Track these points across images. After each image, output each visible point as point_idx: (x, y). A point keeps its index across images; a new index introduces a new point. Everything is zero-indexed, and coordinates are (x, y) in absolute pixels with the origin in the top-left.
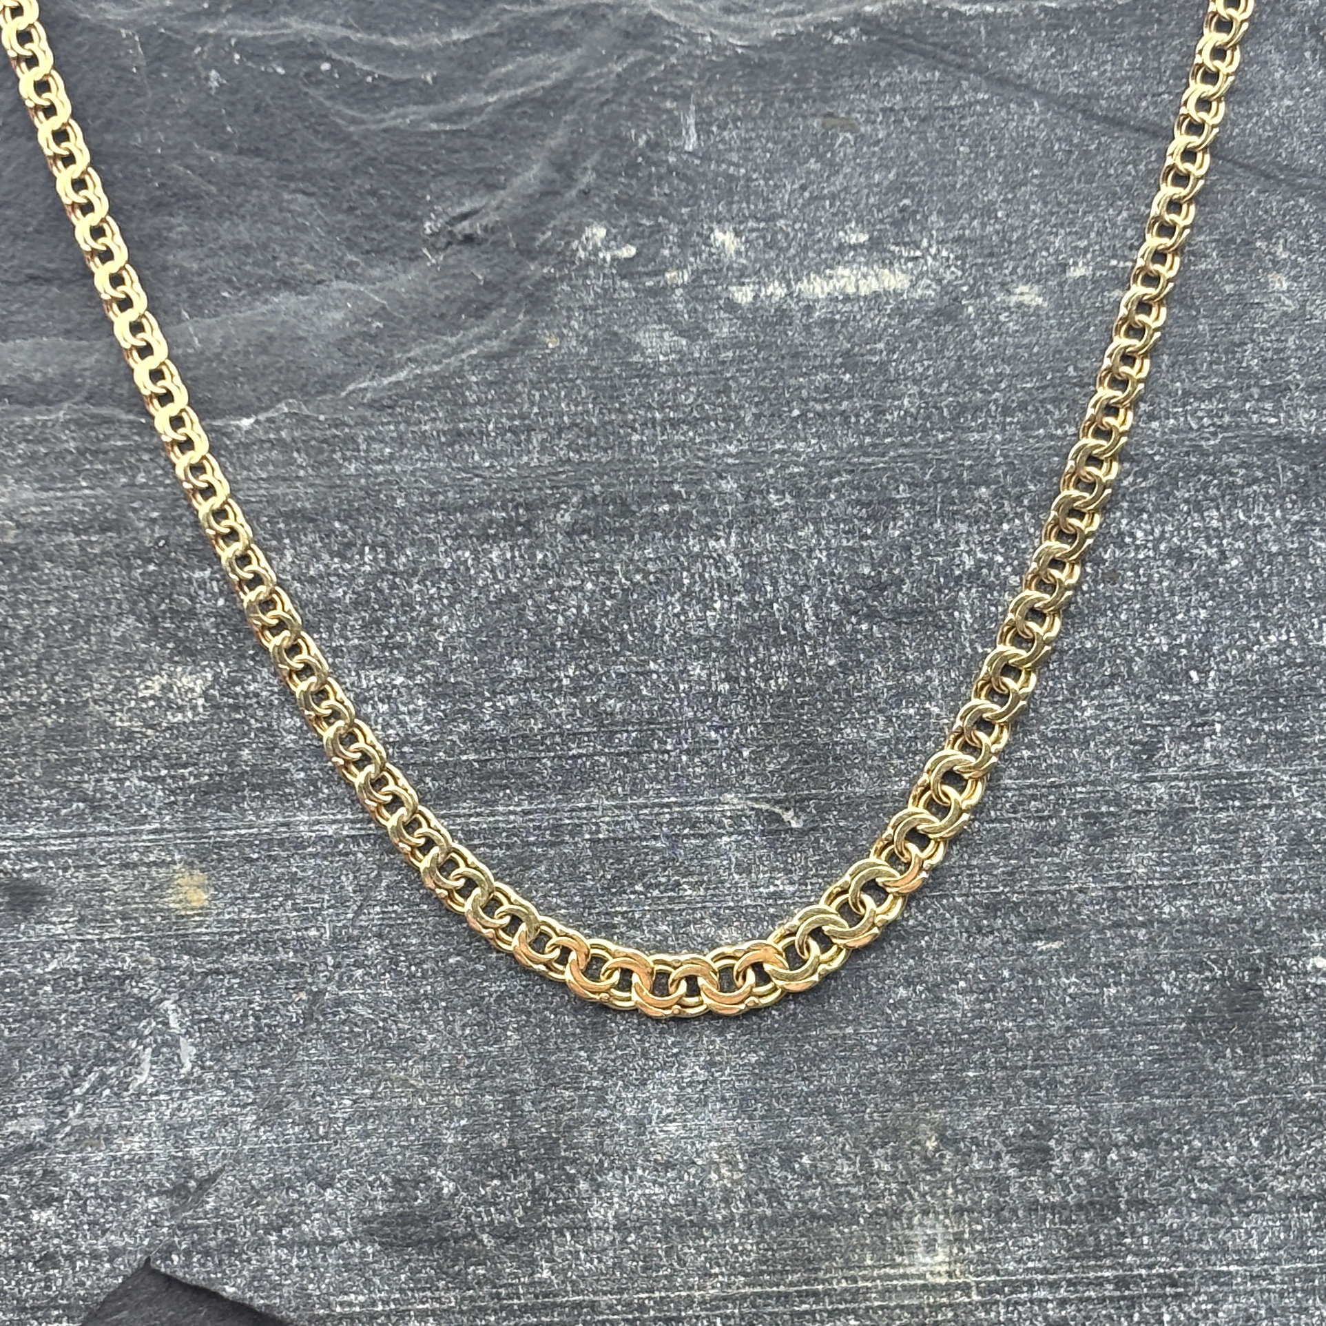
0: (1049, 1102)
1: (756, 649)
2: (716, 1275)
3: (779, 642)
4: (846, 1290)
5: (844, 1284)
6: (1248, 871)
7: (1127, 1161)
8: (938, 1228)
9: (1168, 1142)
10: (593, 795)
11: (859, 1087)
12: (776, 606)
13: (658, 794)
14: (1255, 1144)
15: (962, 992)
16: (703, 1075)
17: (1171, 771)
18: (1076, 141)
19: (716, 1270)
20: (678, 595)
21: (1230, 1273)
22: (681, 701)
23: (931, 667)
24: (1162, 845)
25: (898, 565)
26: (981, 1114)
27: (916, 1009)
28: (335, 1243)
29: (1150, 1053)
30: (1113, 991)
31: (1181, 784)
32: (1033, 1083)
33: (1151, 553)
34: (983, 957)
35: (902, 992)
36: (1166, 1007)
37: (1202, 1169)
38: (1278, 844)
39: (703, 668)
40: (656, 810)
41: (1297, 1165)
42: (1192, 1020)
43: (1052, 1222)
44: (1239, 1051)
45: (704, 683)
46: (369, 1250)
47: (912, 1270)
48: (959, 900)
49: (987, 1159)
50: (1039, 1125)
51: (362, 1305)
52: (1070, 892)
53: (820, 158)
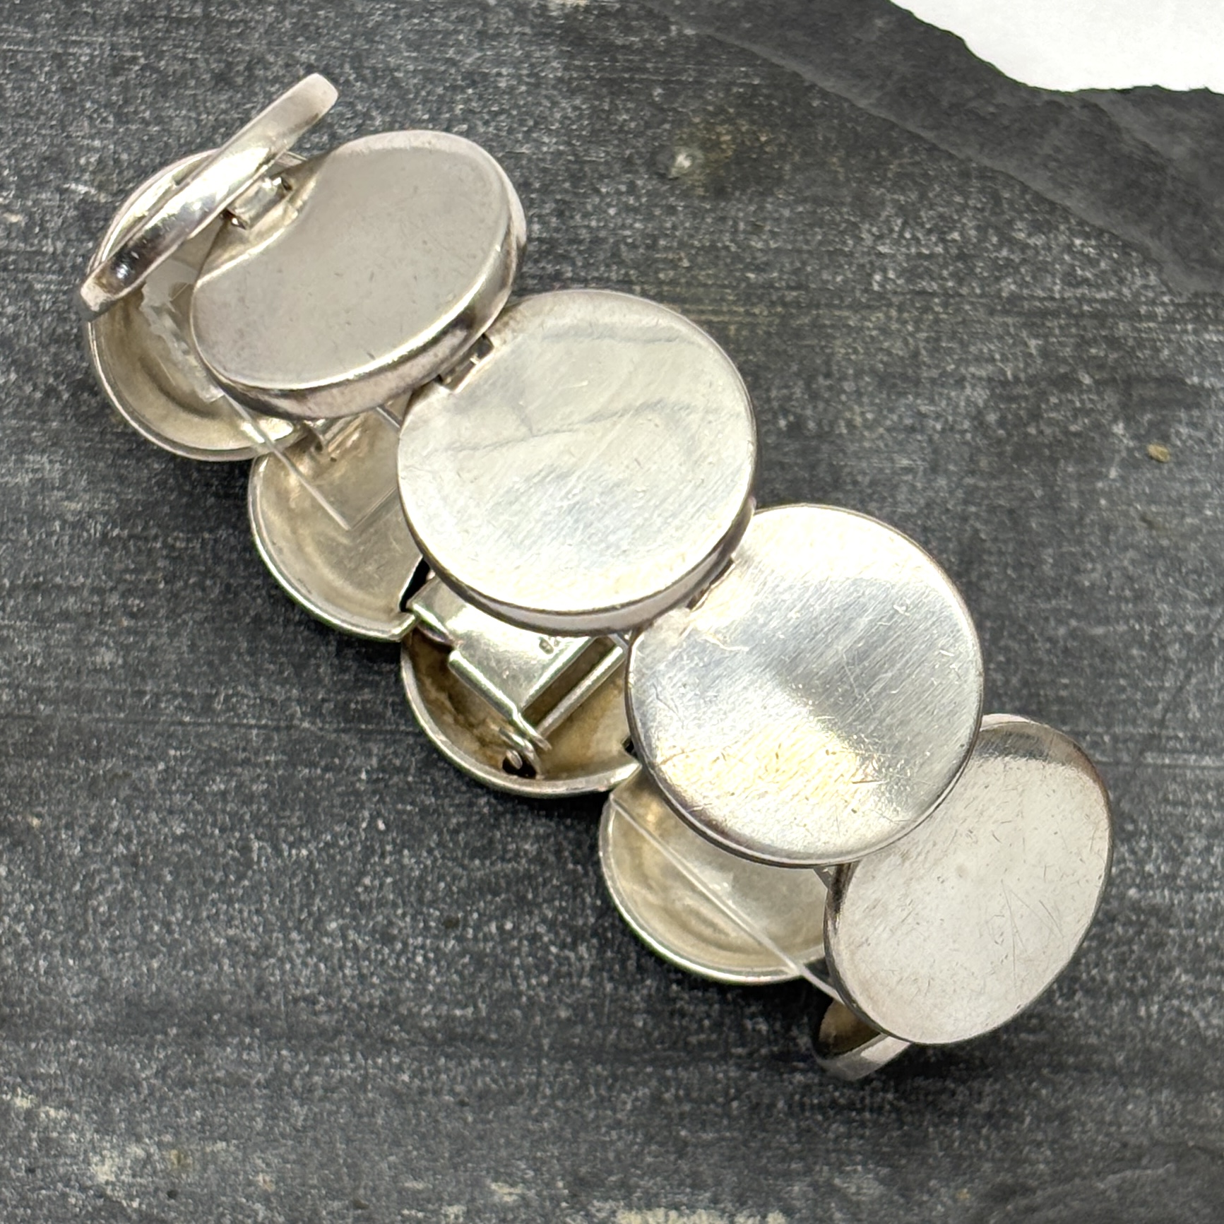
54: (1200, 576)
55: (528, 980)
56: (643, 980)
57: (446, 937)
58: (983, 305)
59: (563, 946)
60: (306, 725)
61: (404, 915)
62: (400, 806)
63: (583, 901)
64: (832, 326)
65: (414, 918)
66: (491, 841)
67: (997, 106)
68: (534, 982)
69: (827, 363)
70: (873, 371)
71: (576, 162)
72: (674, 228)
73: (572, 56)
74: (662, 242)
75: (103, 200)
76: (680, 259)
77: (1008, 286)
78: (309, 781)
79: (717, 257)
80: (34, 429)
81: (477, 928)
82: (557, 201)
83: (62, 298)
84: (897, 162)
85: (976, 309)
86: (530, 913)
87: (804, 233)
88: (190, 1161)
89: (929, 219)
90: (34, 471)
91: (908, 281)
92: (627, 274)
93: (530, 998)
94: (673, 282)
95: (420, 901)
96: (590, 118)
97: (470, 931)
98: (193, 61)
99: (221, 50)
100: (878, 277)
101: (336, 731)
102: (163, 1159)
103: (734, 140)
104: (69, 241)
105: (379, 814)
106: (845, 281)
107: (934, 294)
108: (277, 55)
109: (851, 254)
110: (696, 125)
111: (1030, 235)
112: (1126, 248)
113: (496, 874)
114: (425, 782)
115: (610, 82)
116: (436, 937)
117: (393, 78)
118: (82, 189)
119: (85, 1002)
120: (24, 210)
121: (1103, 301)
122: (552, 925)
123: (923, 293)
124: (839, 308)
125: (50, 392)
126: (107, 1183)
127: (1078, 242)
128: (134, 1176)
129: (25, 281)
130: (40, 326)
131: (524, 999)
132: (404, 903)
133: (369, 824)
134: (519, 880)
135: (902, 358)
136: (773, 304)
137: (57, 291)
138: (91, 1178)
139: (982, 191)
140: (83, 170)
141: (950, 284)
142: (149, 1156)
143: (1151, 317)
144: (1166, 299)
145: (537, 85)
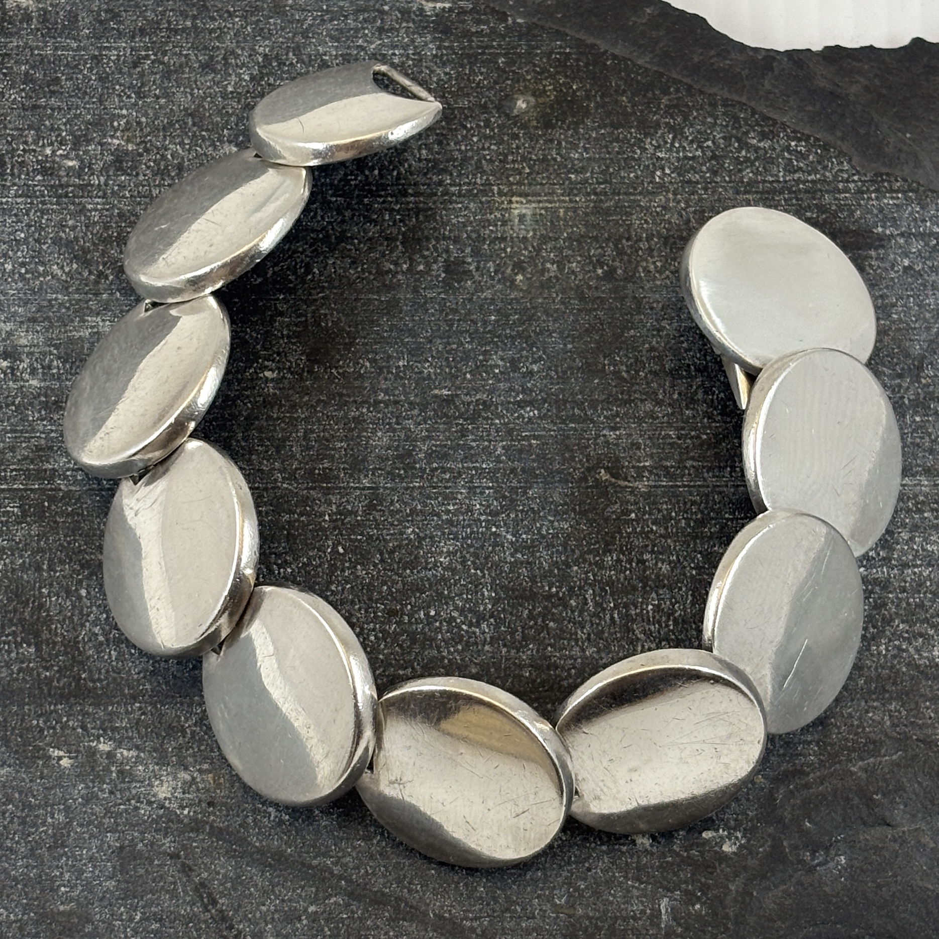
0: (443, 299)
1: (625, 579)
2: (658, 206)
3: (610, 583)
4: (576, 195)
5: (578, 199)
6: (312, 431)
7: (396, 264)
8: (517, 230)
9: (370, 273)
10: (734, 494)
11: (565, 312)
12: (612, 605)
13: (691, 494)
14: (316, 270)
15: (497, 366)
16: (664, 323)
17: (358, 493)
18: (406, 890)
19: (658, 209)
20: (677, 615)
21: (337, 196)
22: (675, 548)
23: (511, 563)
25: (531, 627)
26: (488, 294)
27: (527, 357)
28: (902, 235)
29: (379, 325)
30: (401, 363)
32: (455, 311)
34: (483, 386)
35: (535, 368)
36: (367, 352)
37: (350, 257)
38: (292, 446)
39: (661, 568)
40: (692, 484)
41: (290, 257)
42: (351, 344)
43: (445, 230)
44: (323, 324)
45: (661, 559)
46: (880, 229)
47: (534, 205)
48: (497, 421)
49: (484, 268)
50: (451, 287)
51: (885, 197)
52: (426, 423)
53: (577, 889)
54: (892, 359)
55: (448, 648)
56: (527, 645)
57: (390, 622)
58: (731, 187)
59: (470, 625)
60: (285, 485)
61: (360, 609)
62: (352, 537)
63: (483, 595)
64: (629, 207)
65: (366, 611)
66: (416, 557)
67: (731, 60)
68: (452, 649)
69: (628, 230)
70: (659, 235)
71: (449, 108)
72: (518, 148)
73: (442, 40)
74: (510, 158)
75: (130, 149)
76: (523, 168)
77: (748, 175)
78: (289, 522)
79: (548, 165)
80: (90, 300)
81: (411, 616)
82: (437, 135)
83: (106, 213)
84: (666, 97)
85: (726, 190)
86: (447, 604)
87: (606, 147)
88: (222, 780)
89: (691, 134)
90: (92, 327)
91: (679, 175)
92: (488, 179)
93: (450, 660)
94: (519, 183)
95: (370, 599)
96: (456, 80)
97: (406, 618)
98: (186, 56)
99: (206, 48)
100: (658, 173)
101: (307, 488)
102: (203, 780)
103: (554, 89)
104: (108, 176)
105: (339, 543)
106: (637, 177)
107: (697, 183)
108: (243, 49)
109: (640, 159)
110: (529, 81)
111: (760, 141)
112: (826, 147)
113: (422, 579)
114: (369, 520)
115: (469, 56)
116: (382, 623)
117: (322, 60)
118: (116, 142)
119: (144, 677)
120: (77, 156)
121: (813, 181)
122: (462, 611)
123: (689, 182)
124: (634, 194)
125: (101, 275)
126: (165, 799)
127: (793, 144)
128: (184, 793)
129: (80, 204)
130: (92, 234)
131: (446, 661)
132: (359, 601)
133: (332, 549)
134: (438, 582)
135: (678, 225)
136: (588, 194)
137: (102, 209)
138: (154, 796)
139: (724, 114)
140: (116, 130)
141: (708, 175)
142: (194, 779)
143: (847, 190)
144: (856, 178)
145: (421, 60)
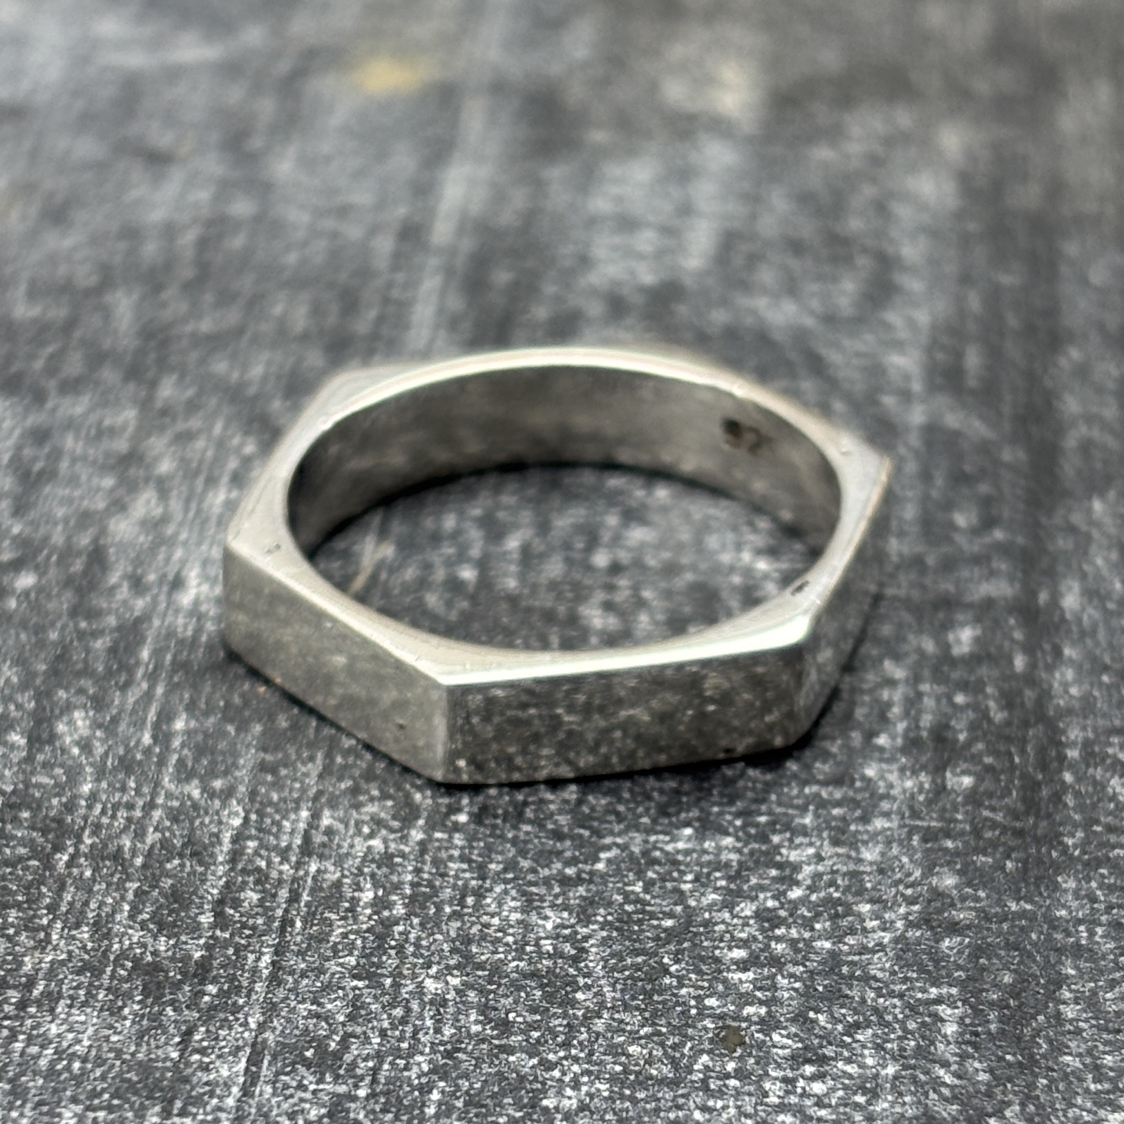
24: (99, 1061)
31: (230, 1102)
33: (773, 1100)
